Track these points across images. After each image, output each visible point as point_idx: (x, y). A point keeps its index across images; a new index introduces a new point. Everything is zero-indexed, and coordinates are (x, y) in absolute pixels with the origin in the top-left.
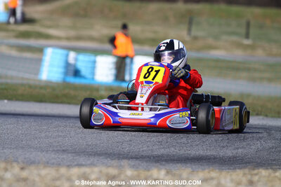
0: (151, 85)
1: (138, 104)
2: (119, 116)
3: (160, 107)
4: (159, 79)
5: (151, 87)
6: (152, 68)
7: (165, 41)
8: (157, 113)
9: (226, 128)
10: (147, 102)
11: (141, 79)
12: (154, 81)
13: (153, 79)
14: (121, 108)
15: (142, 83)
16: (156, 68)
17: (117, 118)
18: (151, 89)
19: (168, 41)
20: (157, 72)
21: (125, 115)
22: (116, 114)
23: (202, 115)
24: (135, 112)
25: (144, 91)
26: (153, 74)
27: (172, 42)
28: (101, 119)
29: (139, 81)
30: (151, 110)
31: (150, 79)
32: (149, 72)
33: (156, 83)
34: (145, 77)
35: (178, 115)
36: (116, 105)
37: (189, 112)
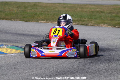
1: (52, 46)
3: (62, 47)
4: (60, 34)
5: (57, 38)
6: (57, 29)
7: (63, 15)
8: (61, 50)
9: (91, 55)
10: (56, 46)
12: (58, 35)
13: (58, 34)
14: (45, 49)
15: (53, 36)
17: (43, 53)
18: (57, 39)
19: (64, 15)
20: (59, 31)
21: (46, 52)
24: (51, 50)
25: (54, 40)
26: (57, 32)
27: (66, 16)
29: (51, 35)
30: (57, 49)
31: (56, 34)
32: (55, 31)
33: (59, 36)
34: (54, 34)
35: (71, 51)
36: (42, 47)
37: (76, 49)
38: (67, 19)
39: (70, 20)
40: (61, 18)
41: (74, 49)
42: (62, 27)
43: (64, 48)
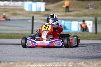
0: (47, 31)
1: (43, 38)
2: (37, 43)
3: (51, 39)
4: (49, 29)
5: (47, 32)
6: (47, 25)
7: (51, 15)
8: (50, 41)
10: (46, 38)
11: (43, 29)
12: (48, 30)
13: (47, 29)
14: (37, 40)
15: (43, 31)
16: (48, 25)
17: (36, 44)
18: (47, 33)
19: (52, 15)
20: (49, 27)
21: (39, 43)
22: (35, 43)
23: (66, 41)
24: (42, 41)
25: (45, 34)
26: (47, 27)
27: (53, 15)
28: (30, 45)
29: (42, 30)
30: (47, 40)
31: (46, 29)
32: (46, 27)
33: (49, 31)
35: (57, 42)
36: (35, 39)
37: (61, 41)
38: (54, 17)
39: (56, 18)
40: (50, 17)
41: (60, 40)
42: (51, 24)
43: (52, 40)
